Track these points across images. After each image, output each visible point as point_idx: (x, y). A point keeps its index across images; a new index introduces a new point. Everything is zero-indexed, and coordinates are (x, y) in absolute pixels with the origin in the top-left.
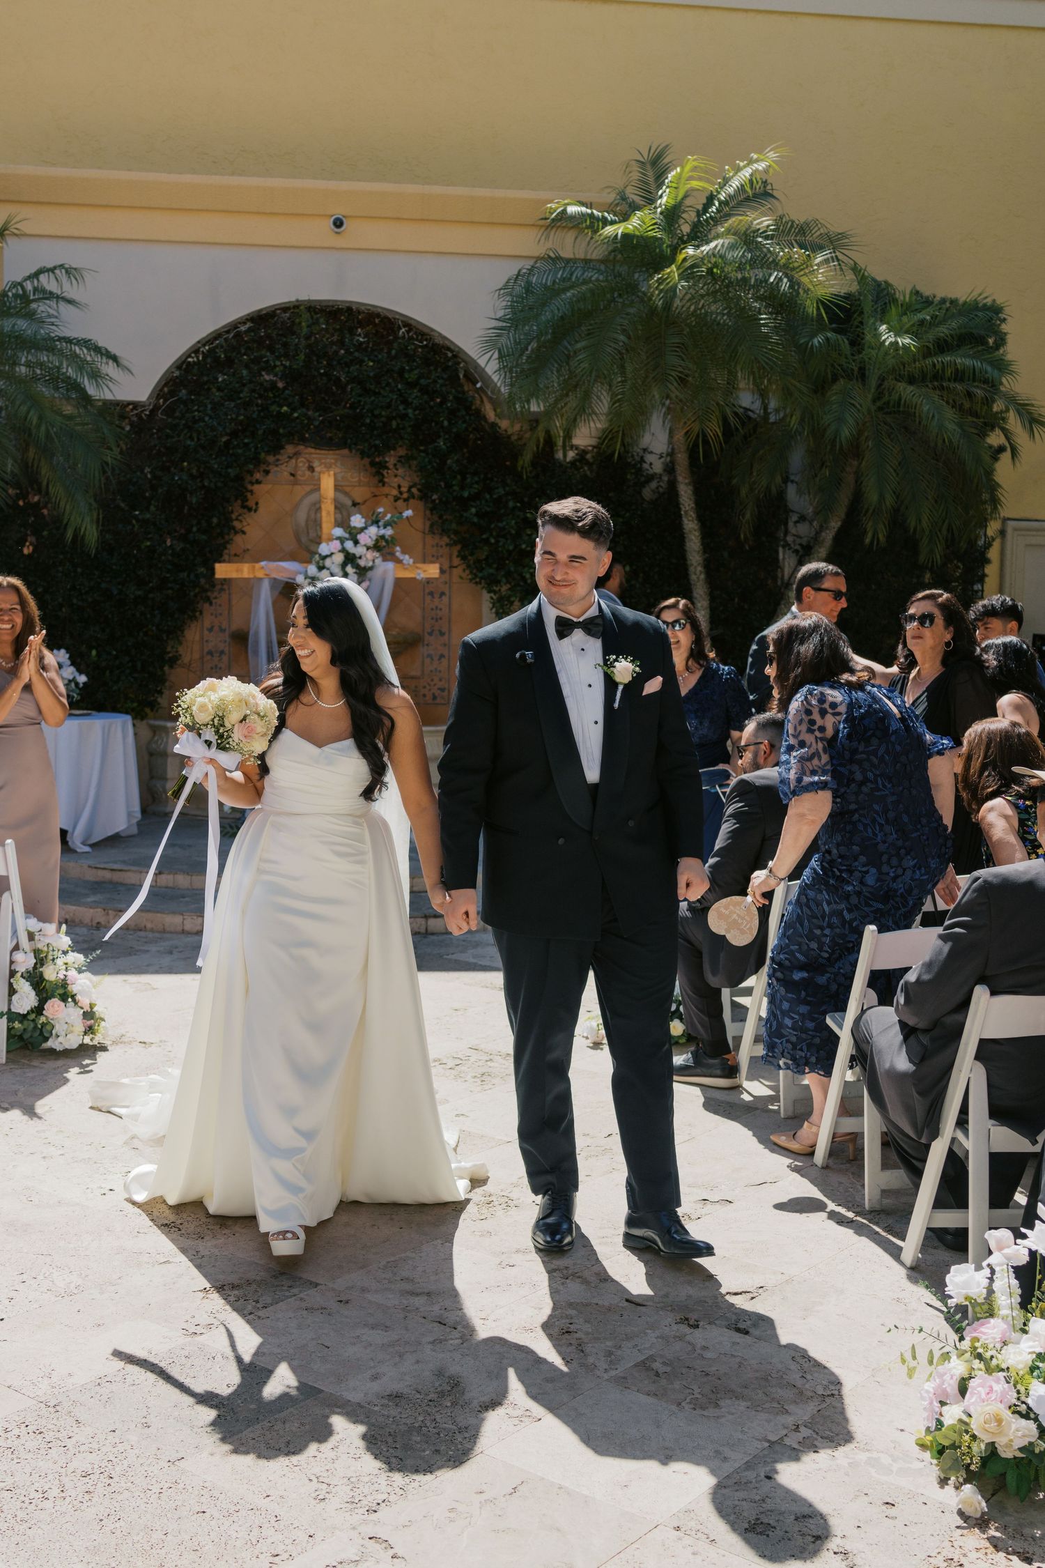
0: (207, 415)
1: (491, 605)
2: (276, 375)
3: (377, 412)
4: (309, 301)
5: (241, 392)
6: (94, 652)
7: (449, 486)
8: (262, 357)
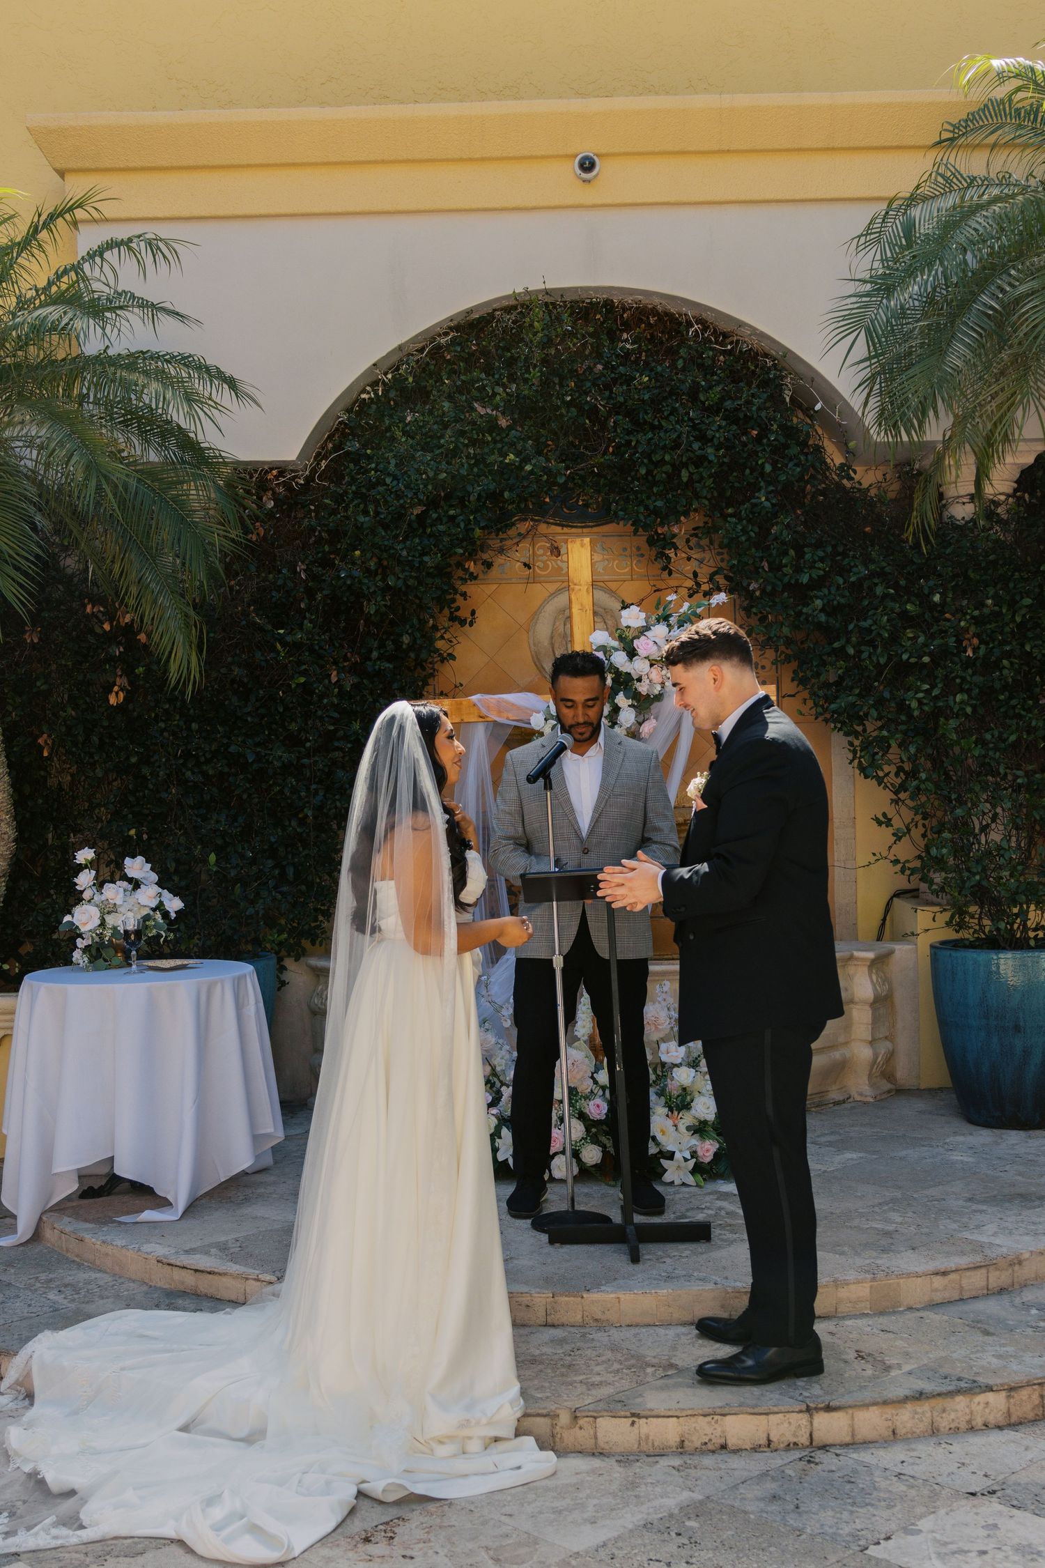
0: (389, 475)
1: (851, 756)
2: (496, 408)
3: (656, 458)
4: (547, 292)
5: (442, 436)
6: (212, 858)
7: (776, 568)
8: (473, 381)
